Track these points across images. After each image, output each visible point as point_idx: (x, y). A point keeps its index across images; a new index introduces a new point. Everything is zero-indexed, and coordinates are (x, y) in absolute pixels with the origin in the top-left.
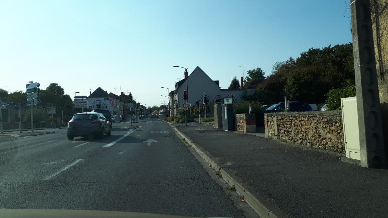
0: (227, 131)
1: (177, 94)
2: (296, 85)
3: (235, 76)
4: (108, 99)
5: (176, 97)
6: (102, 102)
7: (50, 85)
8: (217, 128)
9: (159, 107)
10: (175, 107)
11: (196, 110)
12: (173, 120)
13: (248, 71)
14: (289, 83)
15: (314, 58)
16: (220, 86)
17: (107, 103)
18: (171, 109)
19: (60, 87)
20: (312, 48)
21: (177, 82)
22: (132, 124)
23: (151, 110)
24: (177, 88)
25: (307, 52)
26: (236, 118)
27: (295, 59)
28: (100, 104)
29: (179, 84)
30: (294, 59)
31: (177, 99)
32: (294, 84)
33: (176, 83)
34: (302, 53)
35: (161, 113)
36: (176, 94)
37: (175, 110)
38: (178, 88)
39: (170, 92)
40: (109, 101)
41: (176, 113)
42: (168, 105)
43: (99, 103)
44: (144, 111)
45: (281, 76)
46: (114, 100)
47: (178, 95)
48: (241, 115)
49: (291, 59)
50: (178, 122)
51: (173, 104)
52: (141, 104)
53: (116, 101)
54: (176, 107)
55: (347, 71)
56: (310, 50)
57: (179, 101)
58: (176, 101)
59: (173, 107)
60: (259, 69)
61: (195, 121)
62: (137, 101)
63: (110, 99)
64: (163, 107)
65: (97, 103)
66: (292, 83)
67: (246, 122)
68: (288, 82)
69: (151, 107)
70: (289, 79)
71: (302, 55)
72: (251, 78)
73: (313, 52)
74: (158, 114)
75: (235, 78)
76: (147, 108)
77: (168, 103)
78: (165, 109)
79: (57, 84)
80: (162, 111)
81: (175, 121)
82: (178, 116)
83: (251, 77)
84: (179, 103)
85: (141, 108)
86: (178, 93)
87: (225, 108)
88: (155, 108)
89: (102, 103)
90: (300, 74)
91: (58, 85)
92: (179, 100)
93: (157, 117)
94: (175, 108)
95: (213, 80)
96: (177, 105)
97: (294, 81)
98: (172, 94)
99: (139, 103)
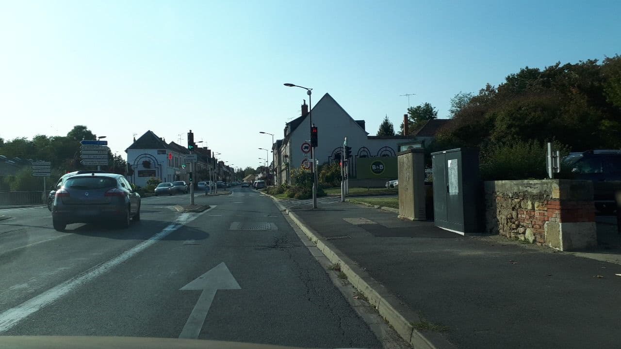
0: (463, 234)
1: (288, 145)
2: (513, 130)
3: (386, 117)
4: (164, 153)
5: (286, 150)
6: (152, 157)
7: (73, 128)
8: (412, 219)
9: (255, 169)
10: (283, 168)
11: (324, 174)
12: (281, 192)
13: (408, 109)
14: (500, 126)
15: (531, 85)
16: (366, 130)
17: (162, 158)
18: (276, 172)
19: (90, 132)
20: (527, 68)
21: (288, 122)
22: (193, 201)
23: (242, 174)
24: (287, 134)
25: (518, 75)
26: (494, 192)
27: (497, 86)
28: (150, 161)
29: (292, 127)
30: (493, 87)
31: (288, 154)
32: (510, 127)
33: (287, 124)
34: (509, 77)
35: (259, 179)
36: (286, 145)
37: (284, 174)
38: (289, 134)
39: (275, 142)
40: (166, 155)
41: (285, 178)
42: (270, 166)
43: (147, 159)
44: (230, 175)
45: (483, 113)
46: (176, 155)
47: (290, 146)
48: (530, 185)
49: (488, 87)
50: (291, 196)
51: (280, 163)
52: (226, 164)
53: (181, 156)
54: (285, 169)
55: (612, 104)
56: (523, 71)
57: (291, 158)
58: (286, 156)
59: (280, 168)
60: (427, 105)
61: (325, 195)
62: (219, 158)
63: (168, 151)
64: (262, 169)
65: (144, 160)
66: (505, 126)
67: (562, 210)
68: (498, 123)
69: (243, 169)
70: (499, 118)
71: (508, 79)
72: (414, 120)
73: (529, 75)
74: (254, 180)
75: (386, 120)
76: (236, 171)
77: (271, 160)
78: (265, 172)
79: (85, 128)
80: (260, 176)
81: (286, 194)
82: (289, 184)
83: (413, 118)
84: (291, 161)
85: (225, 169)
86: (290, 143)
87: (450, 162)
88: (249, 171)
89: (154, 159)
90: (520, 108)
91: (88, 130)
92: (291, 154)
93: (251, 185)
94: (283, 170)
95: (355, 120)
96: (287, 165)
97: (509, 120)
98: (278, 146)
99: (222, 163)
